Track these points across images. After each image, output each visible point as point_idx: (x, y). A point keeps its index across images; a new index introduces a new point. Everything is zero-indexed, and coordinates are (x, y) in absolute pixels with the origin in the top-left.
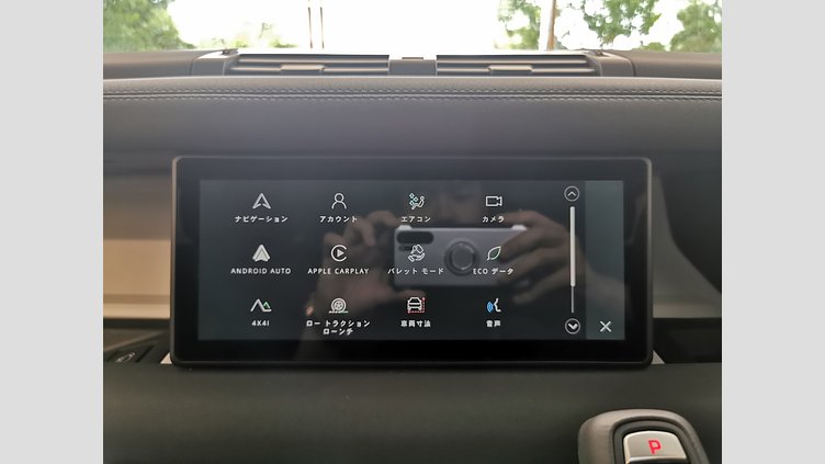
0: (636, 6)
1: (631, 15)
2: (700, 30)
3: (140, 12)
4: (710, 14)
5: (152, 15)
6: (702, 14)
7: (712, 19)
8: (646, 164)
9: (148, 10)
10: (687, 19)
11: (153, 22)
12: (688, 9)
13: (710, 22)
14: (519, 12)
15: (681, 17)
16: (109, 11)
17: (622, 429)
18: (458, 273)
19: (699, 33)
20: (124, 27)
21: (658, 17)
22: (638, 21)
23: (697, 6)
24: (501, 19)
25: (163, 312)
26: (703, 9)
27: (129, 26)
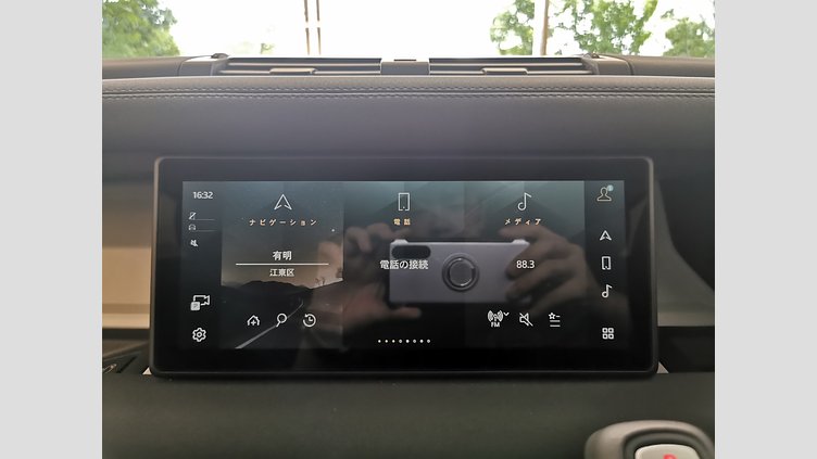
0: (626, 26)
1: (621, 34)
2: (689, 48)
3: (141, 32)
4: (699, 32)
5: (154, 35)
6: (691, 33)
7: (701, 36)
8: (647, 165)
9: (149, 31)
10: (676, 38)
11: (154, 42)
12: (677, 27)
13: (699, 41)
14: (512, 32)
15: (669, 35)
16: (111, 32)
17: (633, 442)
18: (455, 289)
19: (688, 51)
20: (126, 46)
21: (647, 36)
22: (628, 40)
23: (685, 25)
24: (493, 39)
25: (143, 321)
26: (692, 28)
27: (131, 45)
